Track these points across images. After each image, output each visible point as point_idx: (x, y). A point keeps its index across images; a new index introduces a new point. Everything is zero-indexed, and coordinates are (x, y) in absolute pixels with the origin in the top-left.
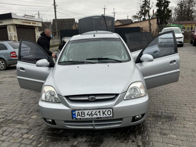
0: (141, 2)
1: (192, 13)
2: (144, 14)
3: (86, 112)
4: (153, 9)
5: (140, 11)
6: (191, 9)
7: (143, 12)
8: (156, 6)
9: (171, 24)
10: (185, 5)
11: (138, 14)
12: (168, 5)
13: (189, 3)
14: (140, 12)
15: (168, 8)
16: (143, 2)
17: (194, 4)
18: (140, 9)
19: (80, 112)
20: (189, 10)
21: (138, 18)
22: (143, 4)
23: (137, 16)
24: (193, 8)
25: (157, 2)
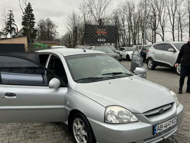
0: (6, 19)
1: (52, 34)
2: (10, 31)
5: (5, 28)
6: (50, 30)
7: (9, 29)
8: (22, 24)
9: (36, 43)
10: (45, 26)
11: (4, 31)
13: (48, 25)
14: (5, 29)
16: (8, 19)
17: (52, 26)
18: (5, 26)
21: (5, 35)
22: (9, 21)
23: (3, 33)
24: (52, 30)
25: (22, 21)
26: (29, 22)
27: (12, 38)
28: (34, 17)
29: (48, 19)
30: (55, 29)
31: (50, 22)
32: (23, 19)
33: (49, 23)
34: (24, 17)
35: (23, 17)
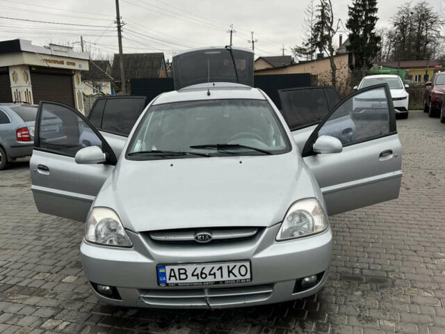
0: (314, 18)
1: (427, 43)
2: (320, 45)
3: (190, 269)
4: (341, 34)
5: (310, 38)
6: (424, 33)
7: (319, 40)
8: (347, 26)
9: (379, 68)
10: (411, 25)
11: (307, 45)
12: (374, 25)
13: (420, 21)
14: (311, 40)
15: (373, 31)
16: (318, 19)
17: (432, 23)
18: (310, 34)
19: (176, 268)
20: (420, 37)
21: (307, 54)
22: (319, 23)
23: (305, 50)
24: (430, 31)
25: (348, 18)
26: (364, 18)
27: (317, 60)
28: (377, 6)
29: (422, 4)
30: (438, 29)
31: (426, 10)
32: (350, 14)
33: (423, 16)
34: (352, 9)
35: (350, 8)
